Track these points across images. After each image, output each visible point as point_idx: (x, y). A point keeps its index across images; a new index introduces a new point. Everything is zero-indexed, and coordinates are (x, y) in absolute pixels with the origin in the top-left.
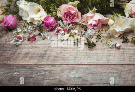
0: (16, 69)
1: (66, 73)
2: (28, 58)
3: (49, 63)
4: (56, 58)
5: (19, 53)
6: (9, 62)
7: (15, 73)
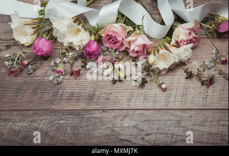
0: (62, 116)
1: (120, 120)
2: (73, 101)
3: (99, 107)
4: (107, 101)
5: (62, 94)
6: (52, 107)
7: (62, 122)
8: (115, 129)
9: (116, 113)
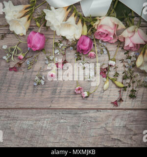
0: (62, 115)
1: (112, 120)
6: (53, 105)
7: (62, 121)
8: (107, 129)
9: (109, 112)
